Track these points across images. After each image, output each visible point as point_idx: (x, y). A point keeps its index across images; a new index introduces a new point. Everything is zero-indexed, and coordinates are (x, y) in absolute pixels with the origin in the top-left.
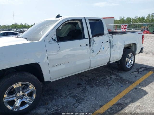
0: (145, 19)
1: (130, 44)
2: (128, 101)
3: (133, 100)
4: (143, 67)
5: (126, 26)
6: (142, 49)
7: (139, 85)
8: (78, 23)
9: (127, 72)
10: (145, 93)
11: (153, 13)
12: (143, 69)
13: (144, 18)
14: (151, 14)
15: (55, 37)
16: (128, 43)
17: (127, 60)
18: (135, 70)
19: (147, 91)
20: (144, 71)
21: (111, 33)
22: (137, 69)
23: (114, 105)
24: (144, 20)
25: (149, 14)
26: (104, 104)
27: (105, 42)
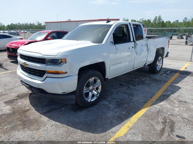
0: (152, 22)
1: (159, 49)
2: (169, 93)
3: (173, 93)
4: (169, 70)
5: (146, 30)
6: (168, 53)
7: (172, 83)
8: (124, 28)
9: (157, 74)
10: (180, 88)
11: (160, 16)
12: (169, 72)
13: (150, 21)
14: (158, 17)
15: (112, 40)
16: (159, 46)
17: (158, 63)
18: (164, 73)
19: (180, 87)
20: (170, 73)
21: (149, 38)
22: (164, 72)
23: (160, 96)
24: (151, 24)
25: (156, 17)
26: (153, 96)
27: (144, 45)
